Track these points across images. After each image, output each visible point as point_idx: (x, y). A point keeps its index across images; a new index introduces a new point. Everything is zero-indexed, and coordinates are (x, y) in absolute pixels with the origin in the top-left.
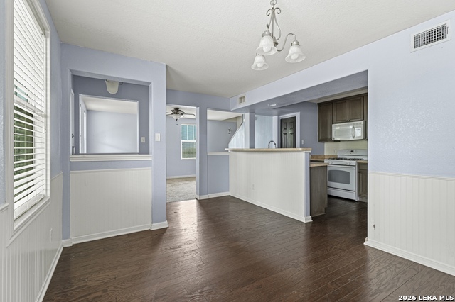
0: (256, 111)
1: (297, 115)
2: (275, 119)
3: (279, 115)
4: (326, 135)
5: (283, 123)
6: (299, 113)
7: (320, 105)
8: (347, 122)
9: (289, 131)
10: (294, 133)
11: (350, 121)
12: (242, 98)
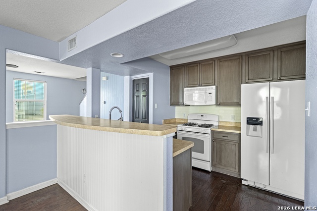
0: (102, 67)
1: (150, 75)
2: (127, 80)
3: (131, 75)
4: (178, 98)
5: (135, 84)
6: (152, 74)
7: (172, 68)
8: (199, 86)
9: (142, 94)
10: (147, 96)
11: (201, 86)
12: (72, 41)
